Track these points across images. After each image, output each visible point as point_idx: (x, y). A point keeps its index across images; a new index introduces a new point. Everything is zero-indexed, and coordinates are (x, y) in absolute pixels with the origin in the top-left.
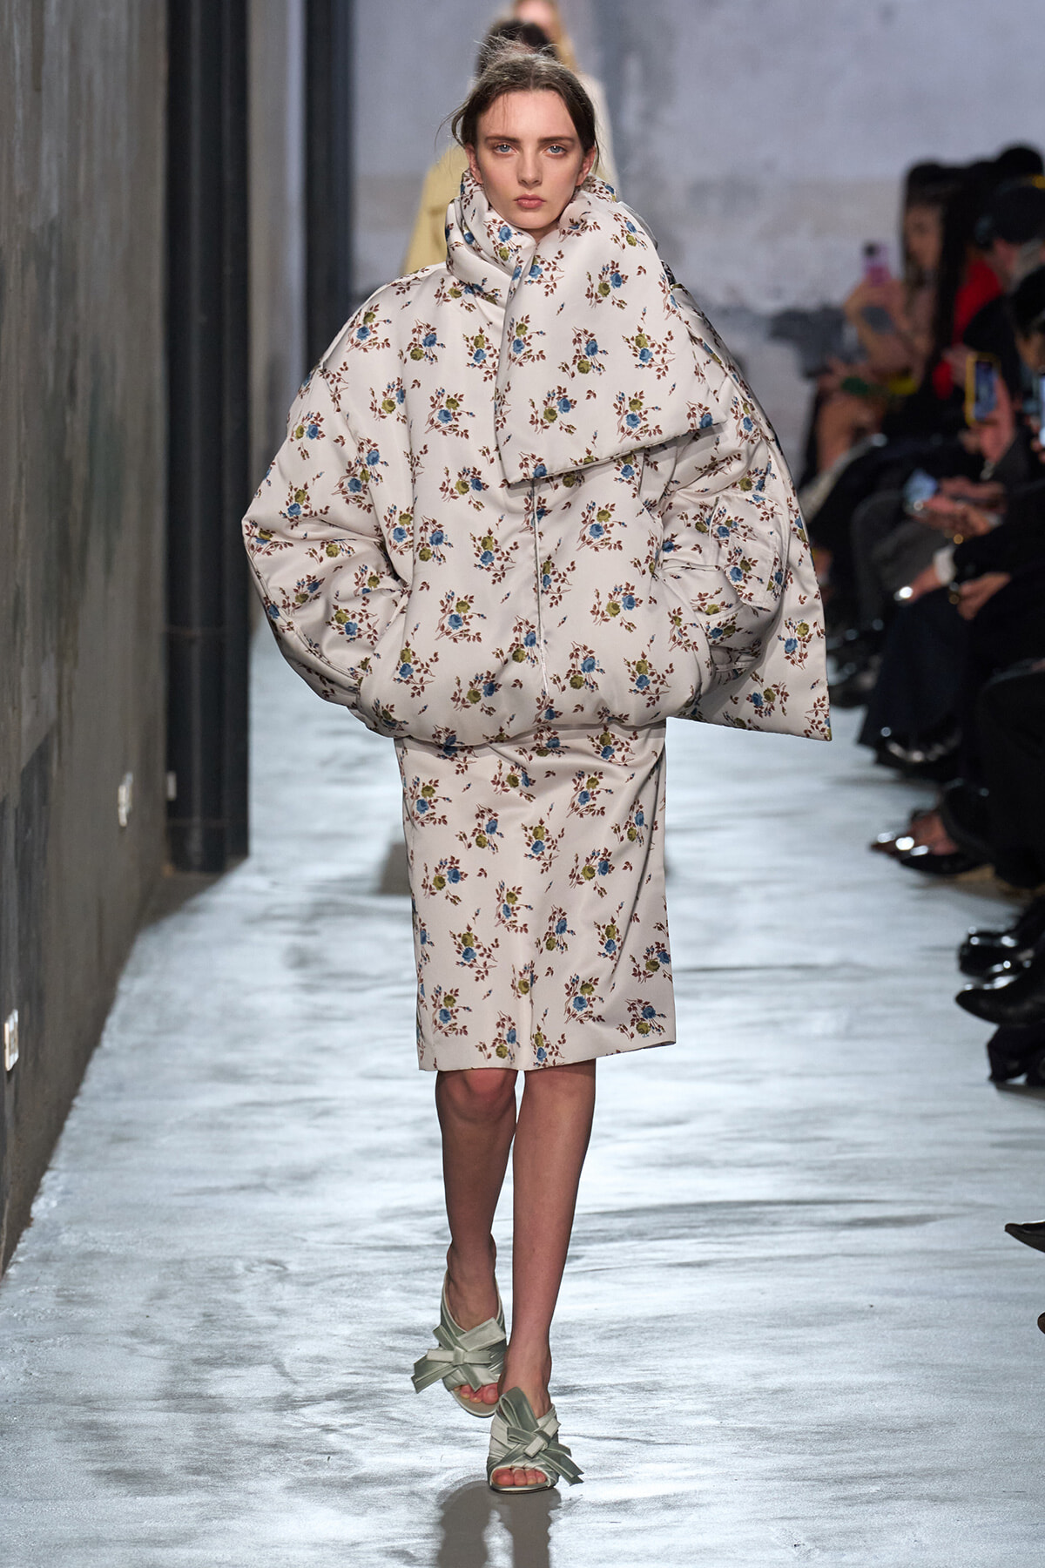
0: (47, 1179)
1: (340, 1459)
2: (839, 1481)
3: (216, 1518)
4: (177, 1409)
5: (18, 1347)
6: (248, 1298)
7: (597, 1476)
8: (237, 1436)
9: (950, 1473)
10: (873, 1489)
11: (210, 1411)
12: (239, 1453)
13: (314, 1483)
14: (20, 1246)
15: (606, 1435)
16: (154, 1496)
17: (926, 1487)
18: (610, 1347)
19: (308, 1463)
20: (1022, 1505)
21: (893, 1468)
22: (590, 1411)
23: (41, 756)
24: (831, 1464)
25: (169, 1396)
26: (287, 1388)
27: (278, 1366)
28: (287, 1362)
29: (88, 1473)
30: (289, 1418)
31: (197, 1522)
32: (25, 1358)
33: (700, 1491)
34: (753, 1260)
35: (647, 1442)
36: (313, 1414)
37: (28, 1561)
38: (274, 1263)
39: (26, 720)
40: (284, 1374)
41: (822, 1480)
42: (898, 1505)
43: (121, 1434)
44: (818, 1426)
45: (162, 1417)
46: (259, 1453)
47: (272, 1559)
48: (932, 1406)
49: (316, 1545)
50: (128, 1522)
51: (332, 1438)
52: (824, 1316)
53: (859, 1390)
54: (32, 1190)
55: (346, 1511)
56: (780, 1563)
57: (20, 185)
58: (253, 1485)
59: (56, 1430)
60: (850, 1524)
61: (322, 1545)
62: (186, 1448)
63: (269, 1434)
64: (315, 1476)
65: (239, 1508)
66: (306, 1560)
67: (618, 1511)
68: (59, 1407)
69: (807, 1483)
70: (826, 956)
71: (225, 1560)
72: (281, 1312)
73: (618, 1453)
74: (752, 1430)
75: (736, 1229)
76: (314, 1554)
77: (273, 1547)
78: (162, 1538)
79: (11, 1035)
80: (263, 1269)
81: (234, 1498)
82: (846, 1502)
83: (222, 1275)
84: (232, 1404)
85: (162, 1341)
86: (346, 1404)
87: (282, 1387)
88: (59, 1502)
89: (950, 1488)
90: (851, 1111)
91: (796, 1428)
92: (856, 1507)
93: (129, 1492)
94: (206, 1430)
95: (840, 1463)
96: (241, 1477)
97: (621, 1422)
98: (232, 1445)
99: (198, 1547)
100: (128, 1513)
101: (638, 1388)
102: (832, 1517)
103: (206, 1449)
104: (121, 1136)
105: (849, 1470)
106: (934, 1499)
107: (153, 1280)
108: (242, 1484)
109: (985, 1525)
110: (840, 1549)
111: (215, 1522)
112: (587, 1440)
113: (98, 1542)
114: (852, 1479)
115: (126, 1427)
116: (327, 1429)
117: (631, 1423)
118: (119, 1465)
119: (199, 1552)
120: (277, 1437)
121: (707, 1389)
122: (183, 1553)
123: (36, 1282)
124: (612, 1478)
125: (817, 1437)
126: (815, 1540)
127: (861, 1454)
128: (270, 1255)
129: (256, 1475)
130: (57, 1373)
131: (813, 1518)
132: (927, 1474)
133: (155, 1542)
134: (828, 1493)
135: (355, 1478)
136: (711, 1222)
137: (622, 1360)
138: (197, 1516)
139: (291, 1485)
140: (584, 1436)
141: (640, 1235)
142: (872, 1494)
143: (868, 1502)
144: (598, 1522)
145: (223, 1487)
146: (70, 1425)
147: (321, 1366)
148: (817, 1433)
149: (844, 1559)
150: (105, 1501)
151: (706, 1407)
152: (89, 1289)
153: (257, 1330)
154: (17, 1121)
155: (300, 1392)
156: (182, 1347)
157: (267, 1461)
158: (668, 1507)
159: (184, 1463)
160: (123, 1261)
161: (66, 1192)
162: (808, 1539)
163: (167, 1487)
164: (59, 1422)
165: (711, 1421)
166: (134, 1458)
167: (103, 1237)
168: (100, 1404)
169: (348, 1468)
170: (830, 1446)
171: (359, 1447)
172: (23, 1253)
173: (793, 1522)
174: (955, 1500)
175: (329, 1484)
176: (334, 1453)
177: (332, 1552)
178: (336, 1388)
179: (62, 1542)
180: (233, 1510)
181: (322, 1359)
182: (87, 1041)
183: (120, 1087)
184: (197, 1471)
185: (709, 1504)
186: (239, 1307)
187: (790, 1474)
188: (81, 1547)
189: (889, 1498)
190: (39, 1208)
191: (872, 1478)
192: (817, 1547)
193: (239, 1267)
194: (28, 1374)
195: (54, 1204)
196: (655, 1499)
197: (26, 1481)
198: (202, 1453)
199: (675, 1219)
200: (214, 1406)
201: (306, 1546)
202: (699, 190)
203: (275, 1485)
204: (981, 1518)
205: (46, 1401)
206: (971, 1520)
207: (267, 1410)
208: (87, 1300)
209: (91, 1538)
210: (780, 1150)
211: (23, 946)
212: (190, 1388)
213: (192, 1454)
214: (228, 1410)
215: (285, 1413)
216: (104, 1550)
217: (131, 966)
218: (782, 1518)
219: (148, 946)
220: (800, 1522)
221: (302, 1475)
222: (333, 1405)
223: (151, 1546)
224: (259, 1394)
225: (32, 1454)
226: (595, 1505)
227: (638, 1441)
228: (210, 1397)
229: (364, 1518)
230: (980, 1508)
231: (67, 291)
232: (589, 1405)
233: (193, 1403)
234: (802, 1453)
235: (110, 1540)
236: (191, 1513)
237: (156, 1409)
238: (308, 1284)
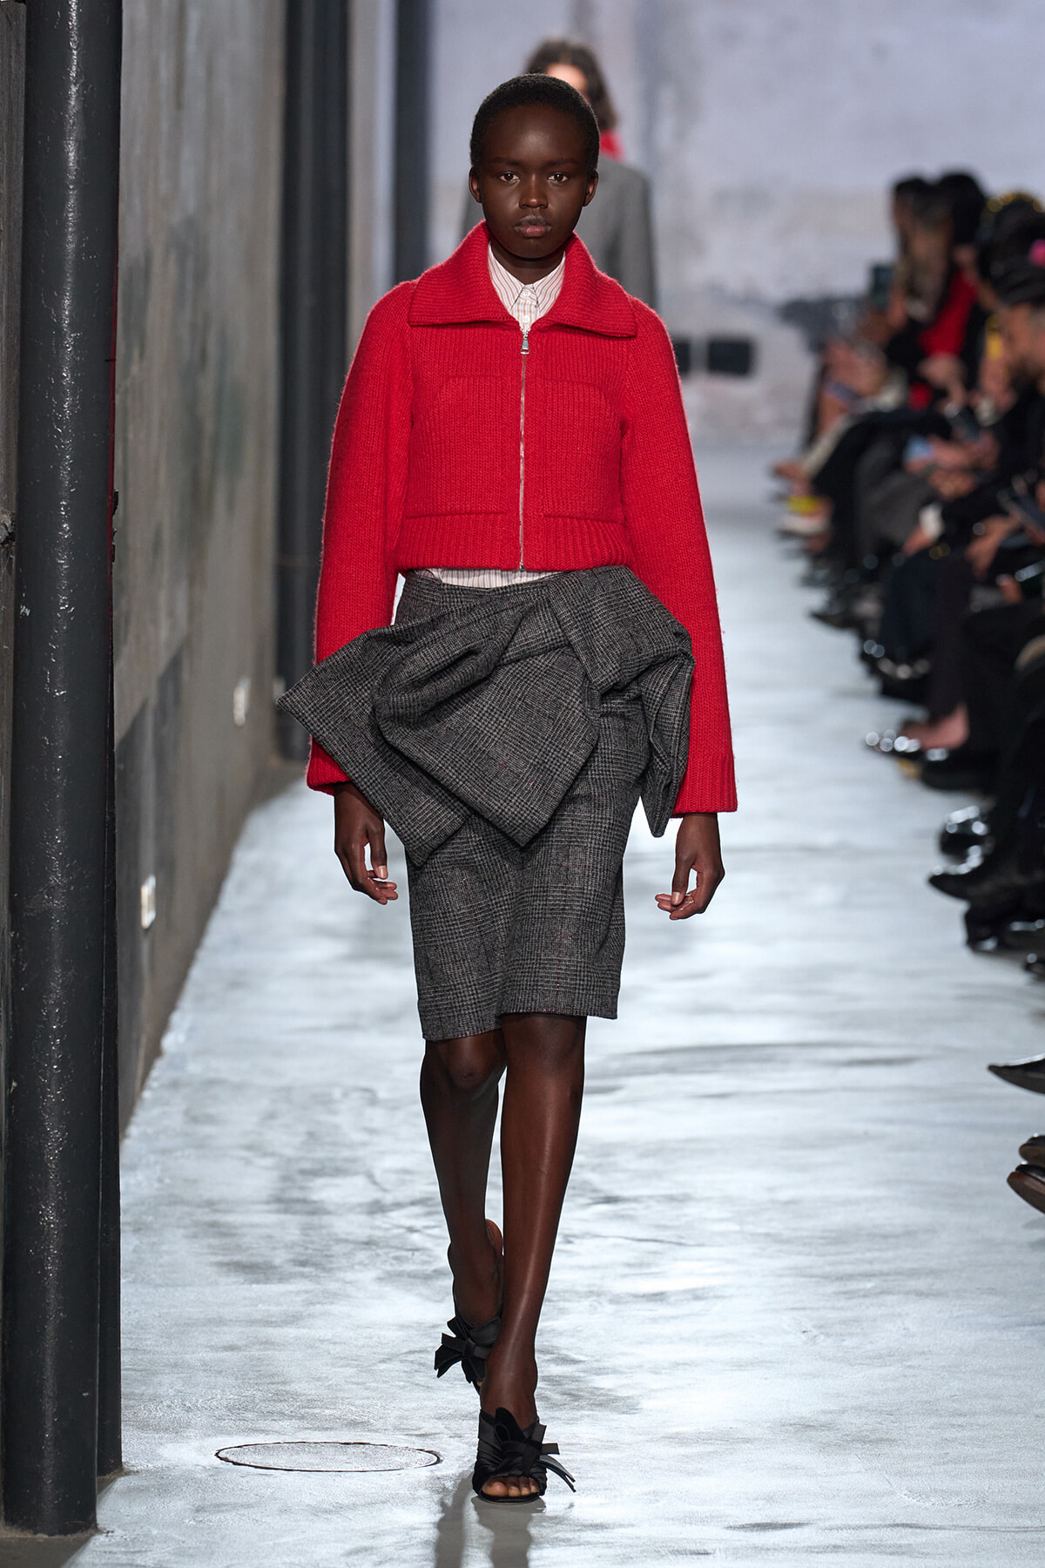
0: (176, 1018)
1: (422, 1255)
2: (841, 1278)
3: (319, 1303)
4: (286, 1211)
5: (152, 1158)
6: (345, 1120)
7: (638, 1271)
8: (336, 1234)
9: (933, 1273)
10: (869, 1285)
11: (313, 1213)
12: (337, 1249)
13: (400, 1274)
14: (155, 1073)
15: (645, 1237)
16: (266, 1283)
17: (913, 1284)
18: (648, 1164)
19: (396, 1258)
20: (993, 1300)
21: (885, 1268)
22: (630, 1218)
23: (175, 664)
24: (833, 1264)
25: (279, 1200)
26: (377, 1195)
27: (370, 1176)
28: (378, 1175)
29: (212, 1264)
30: (379, 1220)
31: (303, 1306)
32: (158, 1168)
33: (724, 1286)
34: (767, 1093)
35: (680, 1244)
36: (399, 1217)
37: (162, 1337)
38: (366, 1090)
39: (164, 633)
40: (375, 1183)
41: (826, 1277)
42: (889, 1299)
43: (239, 1231)
44: (823, 1231)
45: (273, 1218)
46: (354, 1249)
47: (366, 1338)
48: (917, 1216)
49: (402, 1327)
50: (245, 1306)
51: (415, 1237)
52: (826, 1141)
53: (857, 1202)
54: (163, 1027)
55: (428, 1298)
56: (792, 1346)
57: (164, 187)
58: (349, 1276)
59: (185, 1227)
60: (850, 1314)
61: (408, 1327)
62: (294, 1245)
63: (363, 1233)
64: (402, 1269)
65: (338, 1295)
66: (394, 1339)
67: (656, 1301)
68: (187, 1209)
69: (813, 1279)
70: (826, 838)
71: (326, 1338)
72: (372, 1131)
73: (655, 1253)
74: (767, 1235)
75: (751, 1066)
76: (400, 1333)
77: (367, 1327)
78: (274, 1319)
79: (149, 897)
80: (355, 1095)
81: (333, 1286)
82: (847, 1296)
83: (323, 1100)
84: (332, 1208)
85: (273, 1154)
86: (427, 1209)
87: (372, 1194)
88: (188, 1288)
89: (933, 1285)
90: (847, 969)
91: (804, 1234)
92: (854, 1301)
93: (246, 1280)
94: (310, 1229)
95: (841, 1263)
96: (339, 1269)
97: (658, 1227)
98: (331, 1243)
99: (304, 1327)
100: (245, 1298)
101: (671, 1199)
102: (833, 1308)
103: (310, 1246)
104: (237, 982)
105: (849, 1269)
106: (920, 1294)
107: (264, 1104)
108: (341, 1275)
109: (963, 1316)
110: (841, 1335)
111: (318, 1306)
112: (628, 1242)
113: (220, 1321)
114: (851, 1277)
115: (243, 1226)
116: (411, 1230)
117: (665, 1227)
118: (237, 1258)
119: (305, 1331)
120: (370, 1236)
121: (728, 1200)
122: (291, 1332)
123: (167, 1104)
124: (651, 1274)
125: (821, 1241)
126: (820, 1327)
127: (858, 1256)
128: (363, 1083)
129: (352, 1267)
130: (186, 1181)
131: (818, 1309)
132: (913, 1273)
133: (268, 1323)
134: (832, 1288)
135: (435, 1271)
136: (733, 1061)
137: (657, 1174)
138: (303, 1301)
139: (383, 1276)
140: (627, 1238)
141: (672, 1070)
142: (869, 1290)
143: (865, 1296)
144: (638, 1310)
145: (324, 1277)
146: (196, 1224)
147: (408, 1177)
148: (823, 1238)
149: (845, 1343)
150: (226, 1287)
151: (729, 1215)
152: (212, 1110)
153: (351, 1146)
154: (152, 968)
155: (388, 1199)
156: (289, 1160)
157: (362, 1255)
158: (697, 1298)
159: (290, 1256)
160: (239, 1088)
161: (192, 1029)
162: (815, 1326)
163: (278, 1276)
164: (187, 1221)
165: (734, 1227)
166: (251, 1252)
167: (223, 1068)
168: (222, 1207)
169: (429, 1263)
170: (833, 1249)
171: (438, 1245)
172: (156, 1079)
173: (802, 1313)
174: (938, 1295)
175: (413, 1276)
176: (417, 1250)
177: (416, 1333)
178: (418, 1195)
179: (190, 1321)
180: (333, 1297)
181: (406, 1171)
182: (208, 902)
183: (236, 942)
184: (303, 1264)
185: (731, 1297)
186: (336, 1127)
187: (800, 1272)
188: (205, 1325)
189: (882, 1293)
190: (170, 1042)
191: (868, 1276)
192: (822, 1333)
193: (337, 1093)
194: (160, 1180)
195: (181, 1038)
196: (686, 1292)
197: (159, 1270)
198: (307, 1248)
199: (700, 1057)
200: (316, 1209)
201: (394, 1328)
202: (722, 197)
203: (367, 1276)
204: (959, 1310)
205: (175, 1203)
206: (951, 1311)
207: (361, 1213)
208: (210, 1120)
209: (214, 1319)
210: (788, 1000)
211: (159, 822)
212: (296, 1194)
213: (298, 1249)
214: (328, 1213)
215: (376, 1216)
216: (225, 1328)
217: (245, 839)
218: (793, 1309)
219: (259, 824)
220: (808, 1312)
221: (389, 1268)
222: (417, 1209)
223: (264, 1326)
224: (354, 1200)
225: (165, 1248)
226: (636, 1296)
227: (671, 1242)
228: (315, 1202)
229: (443, 1305)
230: (959, 1302)
231: (201, 276)
232: (631, 1212)
233: (298, 1207)
234: (809, 1254)
235: (230, 1321)
236: (298, 1299)
237: (270, 1212)
238: (395, 1108)
